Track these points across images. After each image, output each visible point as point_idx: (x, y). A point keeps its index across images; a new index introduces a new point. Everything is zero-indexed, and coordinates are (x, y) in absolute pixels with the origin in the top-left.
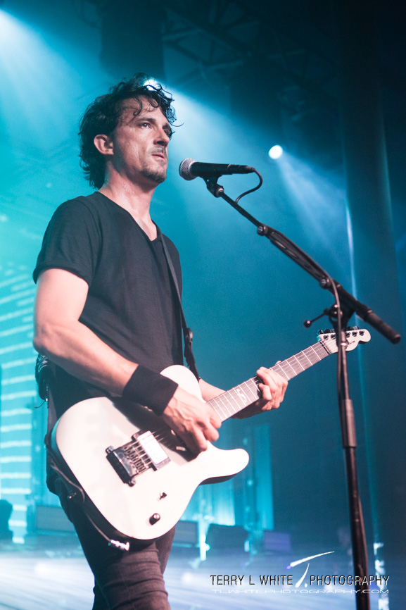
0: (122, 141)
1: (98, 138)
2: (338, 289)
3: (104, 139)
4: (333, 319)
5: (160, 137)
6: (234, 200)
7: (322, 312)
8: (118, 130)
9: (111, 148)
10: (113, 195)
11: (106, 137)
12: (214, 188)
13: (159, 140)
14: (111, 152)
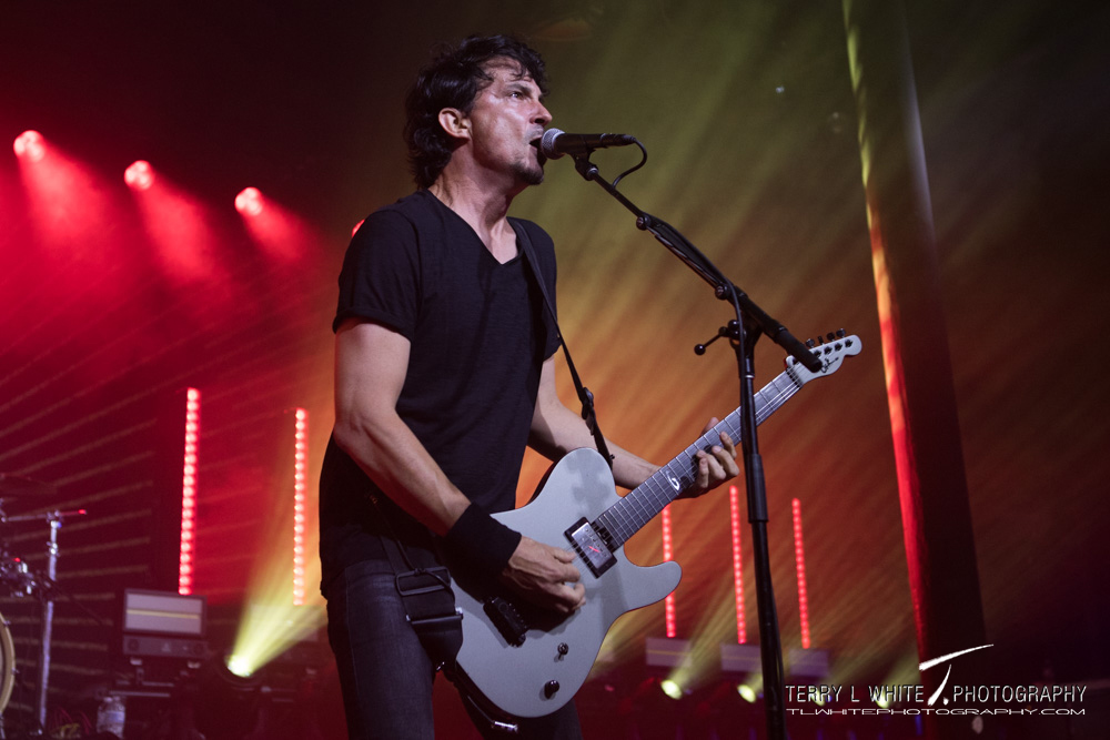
0: (484, 118)
1: (444, 113)
2: (739, 298)
3: (453, 114)
4: (736, 342)
5: (539, 113)
6: (611, 183)
7: (717, 333)
8: (478, 101)
9: (465, 128)
10: (451, 202)
11: (457, 112)
12: (584, 168)
13: (537, 117)
14: (465, 133)
